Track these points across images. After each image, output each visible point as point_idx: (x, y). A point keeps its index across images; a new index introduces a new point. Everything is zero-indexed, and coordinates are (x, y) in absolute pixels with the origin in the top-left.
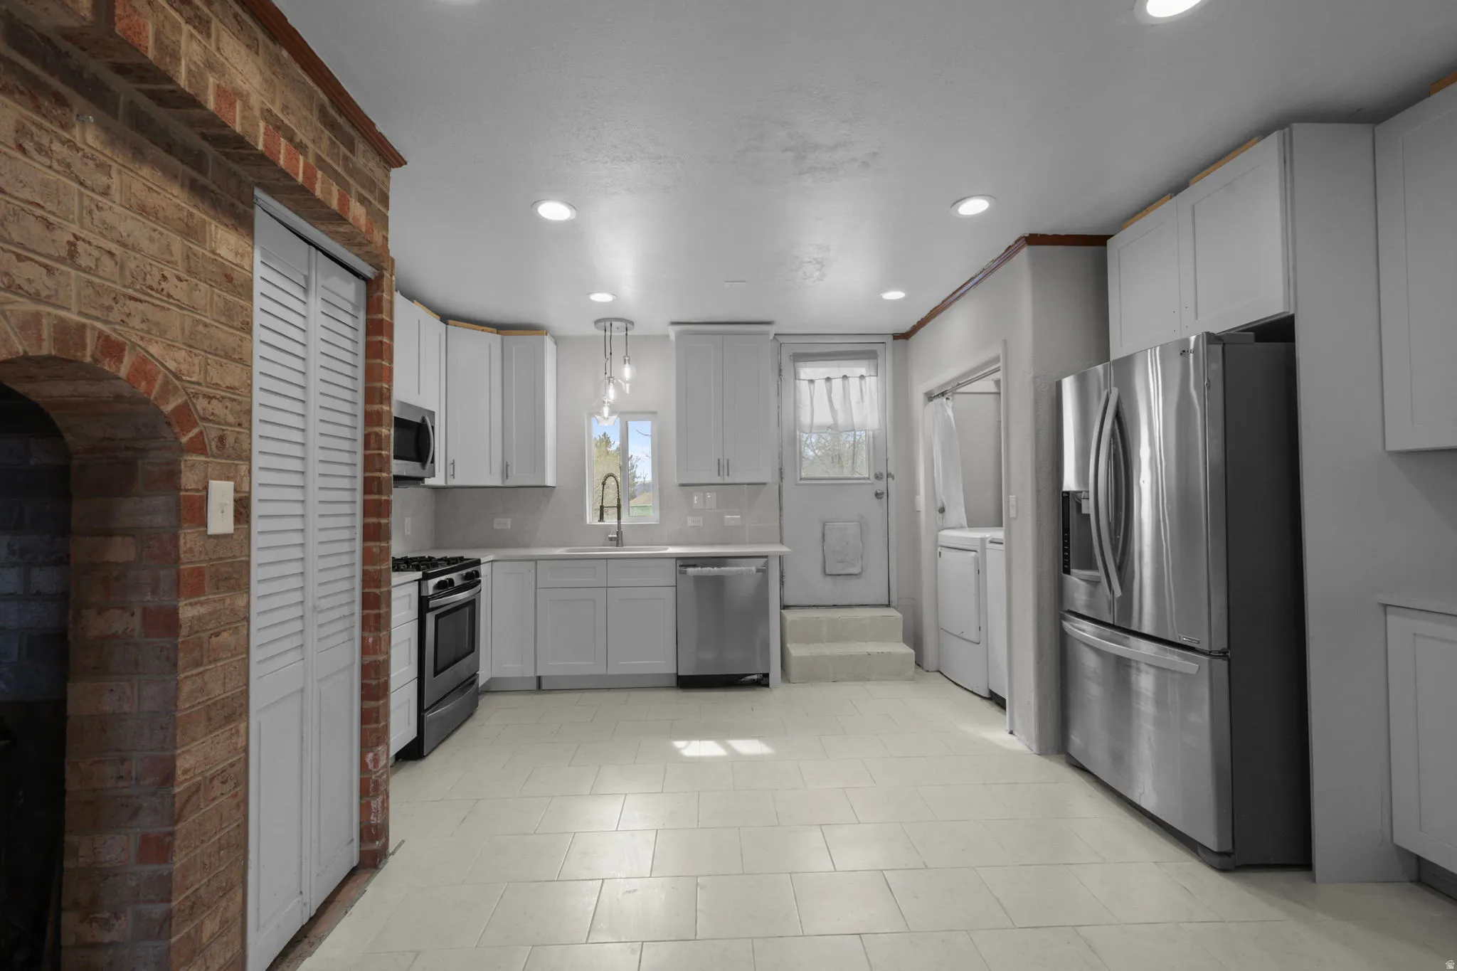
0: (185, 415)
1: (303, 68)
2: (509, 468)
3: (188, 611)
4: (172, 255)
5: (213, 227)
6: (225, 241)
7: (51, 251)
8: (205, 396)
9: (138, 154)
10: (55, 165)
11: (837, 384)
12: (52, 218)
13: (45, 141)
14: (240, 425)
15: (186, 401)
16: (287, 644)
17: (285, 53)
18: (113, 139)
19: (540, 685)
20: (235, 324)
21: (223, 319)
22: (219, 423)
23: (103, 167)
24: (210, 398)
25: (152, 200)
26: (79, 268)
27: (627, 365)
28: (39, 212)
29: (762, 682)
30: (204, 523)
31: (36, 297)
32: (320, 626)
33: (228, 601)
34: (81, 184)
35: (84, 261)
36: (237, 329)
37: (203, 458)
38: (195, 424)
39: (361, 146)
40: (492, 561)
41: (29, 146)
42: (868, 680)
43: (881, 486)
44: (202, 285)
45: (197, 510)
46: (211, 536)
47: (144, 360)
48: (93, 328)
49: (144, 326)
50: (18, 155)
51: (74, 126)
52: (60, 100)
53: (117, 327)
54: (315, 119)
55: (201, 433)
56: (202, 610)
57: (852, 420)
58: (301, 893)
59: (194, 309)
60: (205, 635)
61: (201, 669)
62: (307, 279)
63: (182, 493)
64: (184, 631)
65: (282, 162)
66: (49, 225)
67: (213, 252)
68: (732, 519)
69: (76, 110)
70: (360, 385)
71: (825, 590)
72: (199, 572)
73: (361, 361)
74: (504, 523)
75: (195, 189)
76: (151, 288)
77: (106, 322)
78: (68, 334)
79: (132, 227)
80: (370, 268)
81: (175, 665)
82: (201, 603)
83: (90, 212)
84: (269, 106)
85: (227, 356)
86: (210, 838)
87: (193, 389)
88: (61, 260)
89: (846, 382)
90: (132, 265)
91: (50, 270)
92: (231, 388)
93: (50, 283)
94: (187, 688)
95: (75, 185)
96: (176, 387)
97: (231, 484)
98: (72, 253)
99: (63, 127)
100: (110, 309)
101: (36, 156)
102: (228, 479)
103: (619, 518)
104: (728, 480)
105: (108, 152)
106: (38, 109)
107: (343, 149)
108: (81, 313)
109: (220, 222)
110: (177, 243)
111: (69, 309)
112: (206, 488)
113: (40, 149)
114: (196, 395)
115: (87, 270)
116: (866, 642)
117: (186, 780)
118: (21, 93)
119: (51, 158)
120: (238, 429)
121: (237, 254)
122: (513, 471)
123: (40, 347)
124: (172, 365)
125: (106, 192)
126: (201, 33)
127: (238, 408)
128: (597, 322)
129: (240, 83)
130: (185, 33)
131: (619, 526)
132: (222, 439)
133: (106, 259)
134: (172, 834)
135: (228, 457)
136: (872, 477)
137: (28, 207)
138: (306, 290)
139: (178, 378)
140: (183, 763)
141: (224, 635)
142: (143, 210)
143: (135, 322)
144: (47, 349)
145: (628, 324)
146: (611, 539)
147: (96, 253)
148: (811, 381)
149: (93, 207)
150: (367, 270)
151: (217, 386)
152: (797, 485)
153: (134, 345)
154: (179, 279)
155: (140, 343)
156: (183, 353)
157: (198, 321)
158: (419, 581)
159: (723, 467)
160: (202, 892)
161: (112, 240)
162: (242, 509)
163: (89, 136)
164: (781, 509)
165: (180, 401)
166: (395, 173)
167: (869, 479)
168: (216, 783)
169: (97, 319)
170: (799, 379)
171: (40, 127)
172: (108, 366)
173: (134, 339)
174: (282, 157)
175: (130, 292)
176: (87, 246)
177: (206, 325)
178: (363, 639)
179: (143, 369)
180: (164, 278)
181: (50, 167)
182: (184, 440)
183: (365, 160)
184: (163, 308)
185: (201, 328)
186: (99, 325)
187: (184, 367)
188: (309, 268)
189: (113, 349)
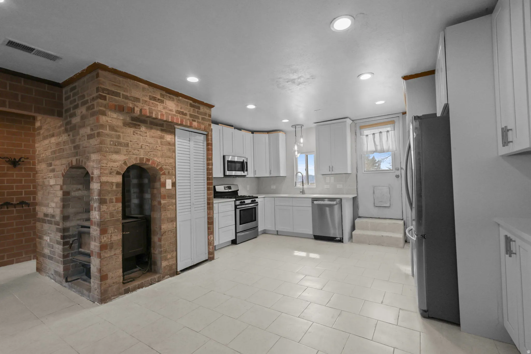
0: (161, 169)
1: (185, 98)
2: (271, 171)
3: (163, 202)
4: (158, 143)
5: (166, 136)
6: (168, 138)
7: (138, 148)
8: (165, 165)
9: (151, 128)
10: (139, 135)
11: (377, 136)
12: (138, 143)
13: (137, 132)
14: (173, 169)
15: (161, 167)
16: (187, 210)
17: (180, 98)
18: (147, 127)
19: (277, 233)
20: (171, 151)
21: (168, 151)
22: (168, 170)
23: (146, 133)
24: (166, 165)
25: (154, 135)
26: (143, 149)
27: (302, 138)
28: (137, 143)
29: (341, 241)
30: (165, 187)
31: (136, 155)
32: (195, 208)
33: (171, 201)
34: (143, 136)
35: (143, 148)
36: (172, 152)
37: (165, 176)
38: (163, 170)
39: (202, 107)
40: (264, 197)
41: (135, 134)
42: (383, 246)
43: (398, 173)
44: (164, 146)
45: (164, 185)
46: (167, 189)
47: (153, 161)
48: (145, 157)
49: (153, 156)
50: (134, 136)
51: (141, 128)
52: (139, 125)
53: (149, 157)
54: (189, 107)
55: (164, 172)
56: (166, 202)
57: (383, 148)
58: (192, 259)
59: (163, 151)
60: (166, 206)
61: (166, 212)
62: (190, 139)
63: (161, 182)
64: (162, 205)
65: (175, 121)
66: (138, 144)
67: (166, 140)
68: (339, 186)
69: (141, 126)
70: (205, 158)
71: (375, 212)
72: (165, 195)
73: (205, 152)
74: (274, 187)
75: (162, 130)
76: (154, 149)
77: (147, 156)
78: (141, 159)
79: (151, 140)
80: (205, 132)
81: (161, 210)
82: (165, 201)
83: (144, 140)
84: (177, 109)
85: (169, 158)
86: (169, 241)
87: (162, 164)
88: (140, 149)
89: (381, 134)
90: (151, 146)
91: (138, 150)
92: (170, 163)
93: (138, 152)
94: (163, 214)
95: (142, 137)
96: (159, 164)
97: (171, 180)
98: (142, 147)
99: (139, 129)
100: (148, 154)
101: (136, 135)
102: (170, 179)
103: (303, 186)
104: (333, 173)
105: (146, 130)
106: (136, 128)
107: (197, 110)
108: (143, 156)
109: (167, 134)
110: (159, 141)
111: (141, 155)
112: (166, 181)
113: (136, 134)
114: (163, 165)
115: (144, 149)
116: (387, 232)
117: (163, 230)
118: (133, 127)
119: (138, 134)
120: (172, 170)
121: (171, 139)
122: (272, 172)
123: (137, 161)
124: (158, 161)
125: (146, 136)
126: (162, 103)
127: (172, 166)
128: (292, 126)
129: (171, 108)
130: (159, 105)
131: (303, 188)
132: (169, 172)
133: (147, 147)
134: (161, 238)
135: (170, 175)
136: (394, 169)
137: (135, 142)
138: (189, 141)
139: (160, 163)
140: (163, 227)
141: (170, 206)
142: (153, 137)
143: (152, 155)
144: (138, 162)
145: (302, 126)
146: (301, 192)
147: (145, 146)
148: (367, 136)
149: (145, 139)
150: (205, 133)
151: (167, 163)
152: (363, 173)
153: (152, 159)
154: (159, 146)
155: (153, 158)
156: (160, 159)
157: (163, 153)
158: (235, 201)
159: (331, 168)
160: (167, 249)
161: (148, 143)
162: (174, 184)
163: (143, 129)
164: (357, 182)
165: (160, 167)
166: (212, 109)
167: (393, 170)
168: (170, 232)
169: (146, 156)
170: (362, 135)
171: (136, 130)
172: (147, 163)
173: (152, 158)
174: (175, 120)
175: (151, 151)
176: (144, 145)
177: (165, 153)
178: (208, 212)
179: (153, 162)
180: (157, 147)
181: (138, 136)
182: (161, 173)
183: (203, 109)
184: (156, 152)
185: (164, 154)
186: (146, 157)
187: (161, 161)
188: (190, 136)
189: (148, 160)
